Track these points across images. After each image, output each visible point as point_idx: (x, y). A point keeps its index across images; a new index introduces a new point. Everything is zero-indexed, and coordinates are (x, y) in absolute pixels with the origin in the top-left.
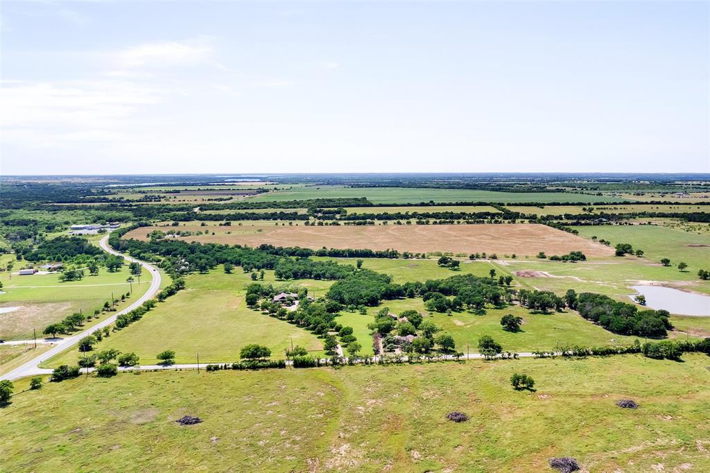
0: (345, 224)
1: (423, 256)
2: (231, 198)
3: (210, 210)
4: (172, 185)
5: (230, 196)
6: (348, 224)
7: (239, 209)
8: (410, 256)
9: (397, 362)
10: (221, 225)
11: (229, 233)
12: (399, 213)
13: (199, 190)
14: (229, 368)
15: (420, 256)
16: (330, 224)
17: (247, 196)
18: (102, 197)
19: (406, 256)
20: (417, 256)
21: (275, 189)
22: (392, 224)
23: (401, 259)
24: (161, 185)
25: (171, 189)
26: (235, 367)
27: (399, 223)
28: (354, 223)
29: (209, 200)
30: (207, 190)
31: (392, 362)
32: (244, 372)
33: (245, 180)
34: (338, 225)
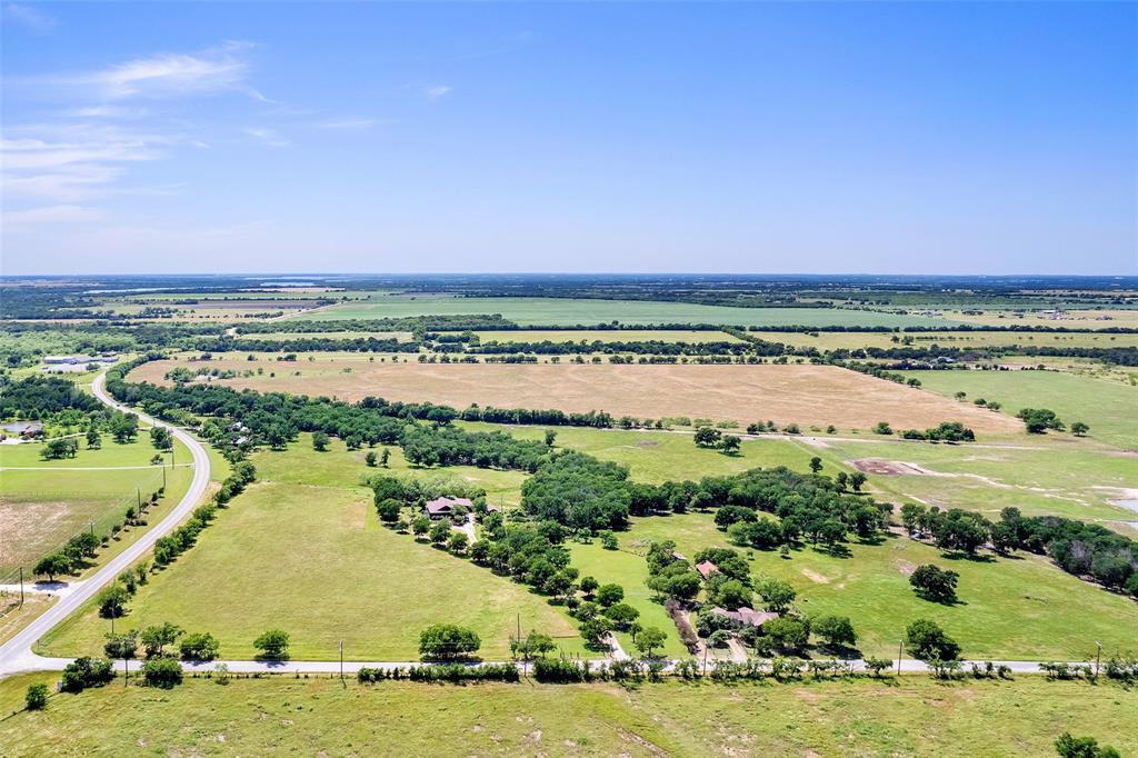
0: (487, 360)
1: (659, 426)
2: (281, 314)
3: (252, 332)
4: (182, 292)
5: (279, 311)
6: (492, 360)
7: (299, 332)
8: (633, 424)
9: (748, 676)
10: (280, 359)
11: (298, 374)
12: (571, 342)
13: (226, 299)
14: (403, 678)
15: (653, 425)
16: (462, 361)
17: (304, 310)
18: (83, 309)
19: (627, 424)
20: (648, 424)
21: (345, 298)
22: (568, 361)
23: (618, 430)
24: (166, 292)
25: (184, 297)
26: (416, 676)
27: (580, 361)
28: (502, 359)
29: (247, 316)
30: (239, 299)
31: (740, 676)
32: (436, 687)
33: (292, 284)
34: (474, 361)
